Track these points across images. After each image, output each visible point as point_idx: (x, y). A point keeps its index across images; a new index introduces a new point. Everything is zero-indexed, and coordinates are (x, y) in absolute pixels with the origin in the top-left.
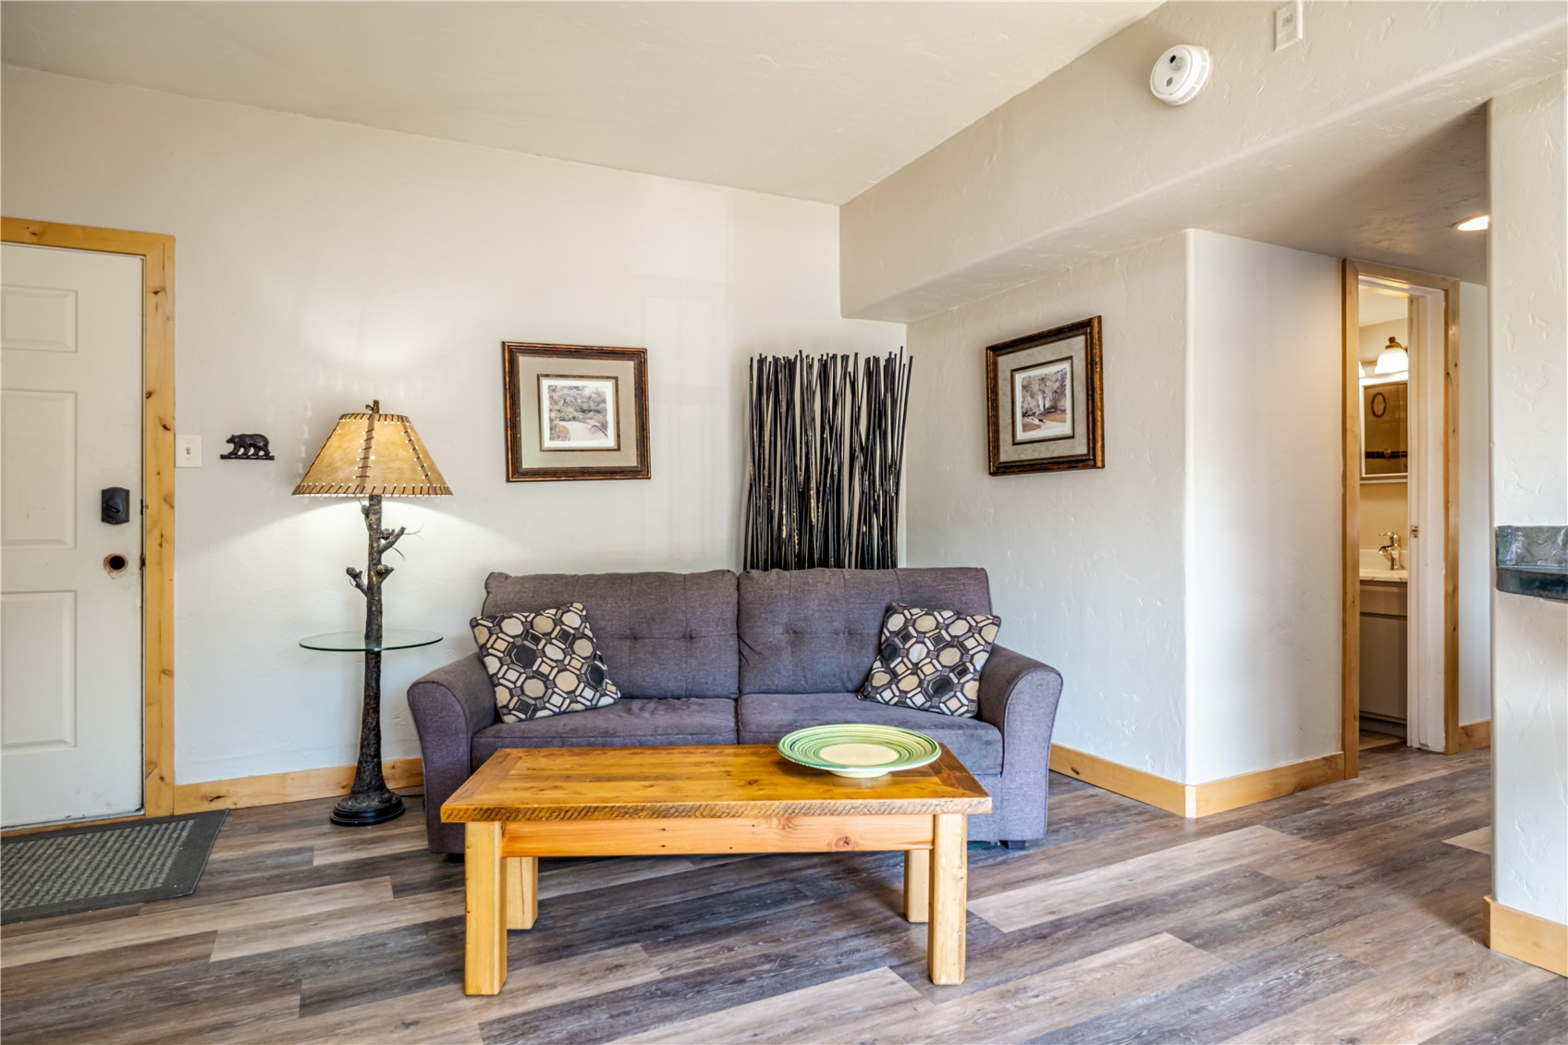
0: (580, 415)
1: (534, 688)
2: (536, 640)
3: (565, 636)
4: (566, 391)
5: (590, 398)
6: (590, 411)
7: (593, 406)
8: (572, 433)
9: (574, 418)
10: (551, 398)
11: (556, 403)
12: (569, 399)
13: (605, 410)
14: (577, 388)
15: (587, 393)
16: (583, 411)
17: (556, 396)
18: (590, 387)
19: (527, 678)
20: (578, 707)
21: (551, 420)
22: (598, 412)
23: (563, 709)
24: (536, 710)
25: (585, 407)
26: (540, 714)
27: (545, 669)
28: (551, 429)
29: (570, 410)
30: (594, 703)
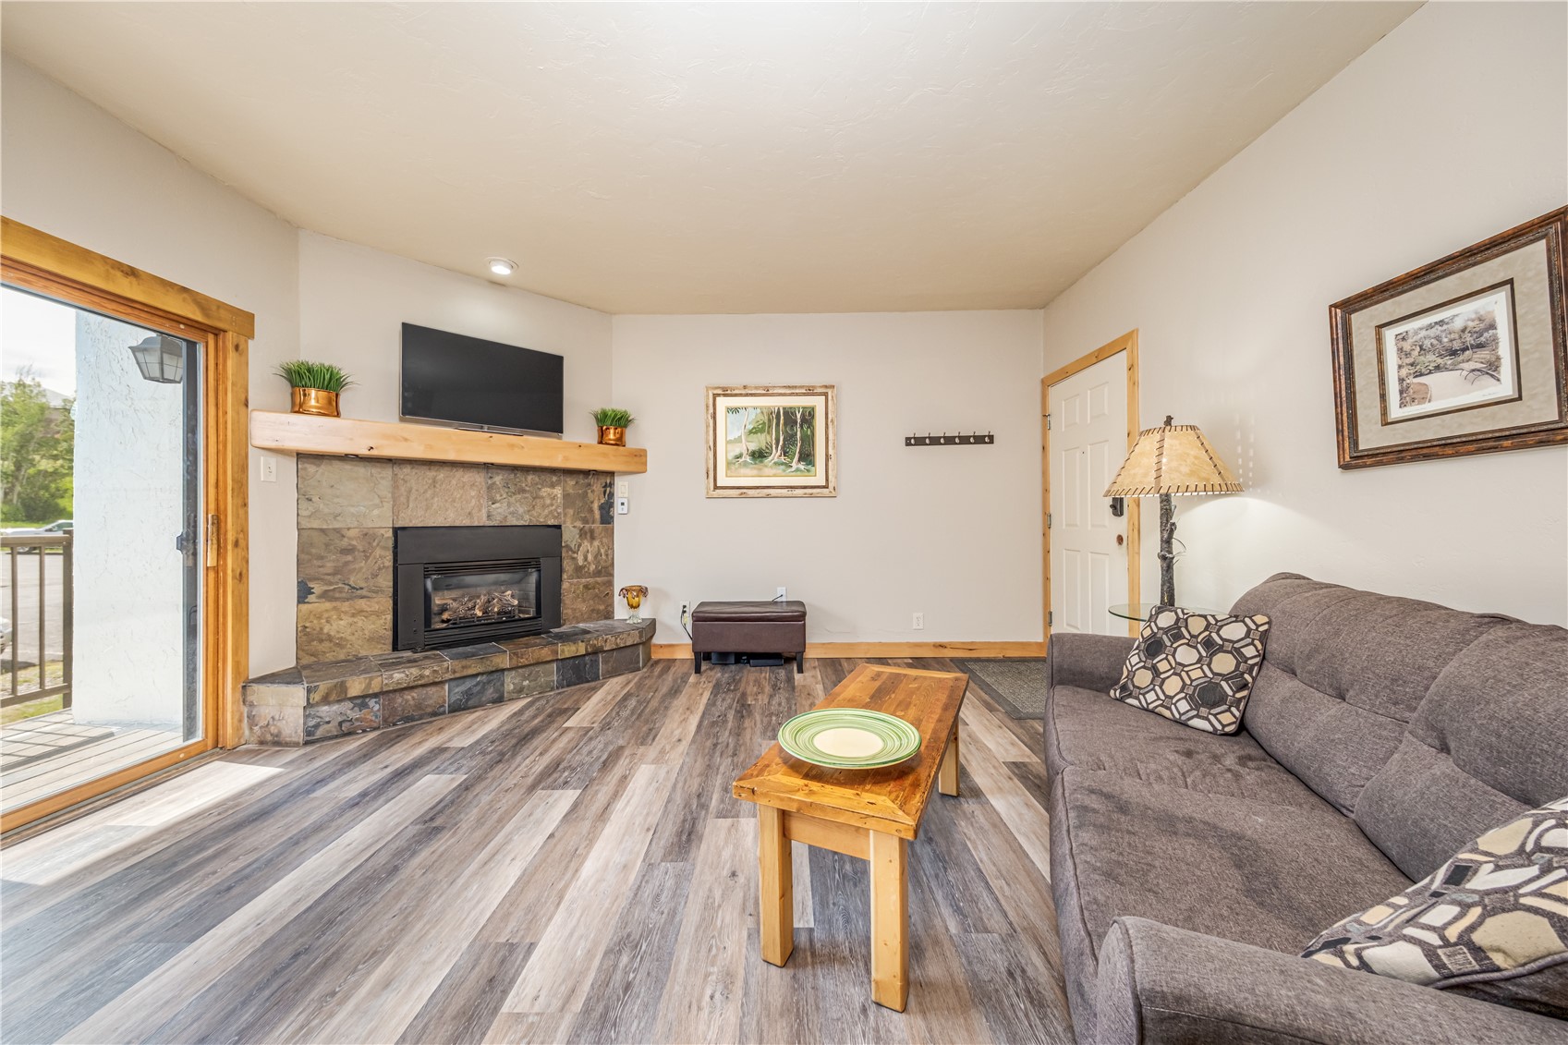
0: (1448, 361)
1: (1144, 678)
2: (1178, 636)
3: (1208, 644)
4: (1423, 333)
5: (1463, 331)
6: (1467, 349)
7: (1469, 340)
8: (1434, 391)
9: (1438, 368)
10: (1401, 350)
11: (1408, 355)
12: (1427, 343)
13: (1495, 340)
14: (1441, 323)
15: (1458, 324)
16: (1453, 353)
17: (1407, 346)
18: (1463, 314)
19: (1144, 667)
20: (1167, 713)
21: (1401, 380)
22: (1481, 346)
23: (1151, 707)
24: (1130, 696)
25: (1457, 345)
26: (1130, 701)
27: (1163, 666)
28: (1401, 392)
29: (1431, 357)
30: (1184, 718)
